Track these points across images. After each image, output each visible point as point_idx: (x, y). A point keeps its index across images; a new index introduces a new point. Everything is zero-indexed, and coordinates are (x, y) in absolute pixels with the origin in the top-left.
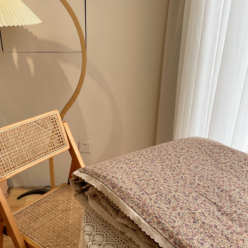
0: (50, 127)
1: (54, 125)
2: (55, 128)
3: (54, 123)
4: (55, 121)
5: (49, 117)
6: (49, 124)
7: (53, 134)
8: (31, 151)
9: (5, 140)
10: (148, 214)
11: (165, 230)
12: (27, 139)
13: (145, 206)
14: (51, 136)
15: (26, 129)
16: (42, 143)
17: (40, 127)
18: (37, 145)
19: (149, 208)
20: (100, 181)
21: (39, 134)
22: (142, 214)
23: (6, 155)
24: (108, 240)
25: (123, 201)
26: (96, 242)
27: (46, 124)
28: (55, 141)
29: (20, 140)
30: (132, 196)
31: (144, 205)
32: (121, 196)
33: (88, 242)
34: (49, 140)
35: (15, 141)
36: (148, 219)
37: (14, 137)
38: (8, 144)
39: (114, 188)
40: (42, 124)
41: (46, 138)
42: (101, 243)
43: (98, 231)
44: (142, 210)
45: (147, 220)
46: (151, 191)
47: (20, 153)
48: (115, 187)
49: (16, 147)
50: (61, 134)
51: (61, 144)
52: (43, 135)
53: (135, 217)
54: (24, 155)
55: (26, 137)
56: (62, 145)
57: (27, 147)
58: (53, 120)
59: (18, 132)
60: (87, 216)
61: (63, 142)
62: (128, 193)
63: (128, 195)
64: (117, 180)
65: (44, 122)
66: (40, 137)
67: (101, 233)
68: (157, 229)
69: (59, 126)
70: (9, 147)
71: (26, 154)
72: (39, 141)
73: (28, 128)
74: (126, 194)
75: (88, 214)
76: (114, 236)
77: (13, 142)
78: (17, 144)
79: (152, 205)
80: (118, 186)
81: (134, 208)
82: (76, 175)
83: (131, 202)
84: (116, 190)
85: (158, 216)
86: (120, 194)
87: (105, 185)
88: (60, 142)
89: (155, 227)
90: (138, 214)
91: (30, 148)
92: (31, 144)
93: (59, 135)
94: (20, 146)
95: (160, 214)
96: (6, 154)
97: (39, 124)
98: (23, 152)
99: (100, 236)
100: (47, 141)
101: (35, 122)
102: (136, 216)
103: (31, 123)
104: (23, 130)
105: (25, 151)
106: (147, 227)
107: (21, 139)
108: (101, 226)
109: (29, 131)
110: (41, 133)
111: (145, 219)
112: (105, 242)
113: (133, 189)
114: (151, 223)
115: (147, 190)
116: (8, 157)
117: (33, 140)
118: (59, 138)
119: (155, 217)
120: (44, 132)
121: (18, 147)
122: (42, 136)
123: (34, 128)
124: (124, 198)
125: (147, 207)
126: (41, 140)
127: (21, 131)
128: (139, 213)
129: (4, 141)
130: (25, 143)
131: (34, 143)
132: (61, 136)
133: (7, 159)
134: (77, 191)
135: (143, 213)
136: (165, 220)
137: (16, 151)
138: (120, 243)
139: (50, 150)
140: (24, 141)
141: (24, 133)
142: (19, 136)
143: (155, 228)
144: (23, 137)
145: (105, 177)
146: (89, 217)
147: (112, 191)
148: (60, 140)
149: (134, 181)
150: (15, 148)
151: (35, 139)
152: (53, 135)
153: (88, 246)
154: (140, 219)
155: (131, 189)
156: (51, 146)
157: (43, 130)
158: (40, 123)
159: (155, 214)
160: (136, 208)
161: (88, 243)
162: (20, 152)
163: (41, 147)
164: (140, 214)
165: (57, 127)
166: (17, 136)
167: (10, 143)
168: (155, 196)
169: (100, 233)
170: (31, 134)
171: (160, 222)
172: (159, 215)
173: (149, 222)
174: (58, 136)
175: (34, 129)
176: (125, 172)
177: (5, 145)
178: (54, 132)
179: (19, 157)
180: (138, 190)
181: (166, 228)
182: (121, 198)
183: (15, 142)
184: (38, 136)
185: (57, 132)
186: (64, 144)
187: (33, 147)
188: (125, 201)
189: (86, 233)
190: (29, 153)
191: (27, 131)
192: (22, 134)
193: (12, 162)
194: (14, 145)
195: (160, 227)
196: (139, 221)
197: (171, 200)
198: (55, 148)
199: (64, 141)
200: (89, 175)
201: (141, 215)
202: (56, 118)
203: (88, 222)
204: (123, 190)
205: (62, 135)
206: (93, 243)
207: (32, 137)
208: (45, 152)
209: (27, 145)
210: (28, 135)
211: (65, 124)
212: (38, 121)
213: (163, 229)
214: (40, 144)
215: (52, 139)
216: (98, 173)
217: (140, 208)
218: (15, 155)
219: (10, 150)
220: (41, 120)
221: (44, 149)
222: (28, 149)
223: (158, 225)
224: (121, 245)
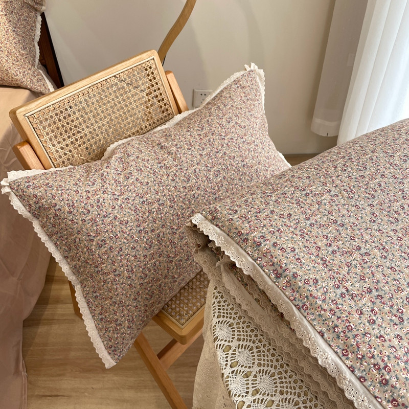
0: (143, 84)
1: (151, 80)
2: (153, 86)
3: (151, 77)
4: (153, 73)
5: (139, 67)
6: (140, 79)
7: (150, 98)
8: (113, 133)
9: (62, 118)
10: (359, 356)
11: (398, 405)
12: (103, 112)
13: (350, 335)
14: (146, 102)
15: (99, 93)
16: (131, 116)
17: (125, 86)
18: (123, 121)
19: (358, 339)
20: (248, 254)
21: (124, 100)
22: (344, 355)
23: (67, 145)
24: (262, 362)
25: (301, 312)
26: (240, 368)
27: (136, 80)
28: (153, 110)
29: (91, 115)
30: (319, 303)
31: (347, 330)
32: (294, 299)
33: (224, 367)
34: (143, 110)
35: (82, 116)
36: (359, 370)
37: (79, 111)
38: (68, 124)
39: (278, 276)
40: (128, 80)
41: (137, 106)
42: (249, 370)
43: (242, 337)
44: (345, 343)
45: (357, 372)
46: (357, 285)
47: (93, 138)
48: (281, 274)
49: (84, 127)
50: (163, 96)
51: (165, 114)
52: (132, 101)
53: (330, 361)
54: (100, 140)
55: (100, 107)
56: (165, 116)
57: (103, 125)
58: (148, 71)
59: (85, 100)
60: (218, 300)
61: (167, 110)
62: (311, 295)
63: (310, 298)
64: (285, 254)
65: (131, 75)
66: (126, 106)
67: (248, 343)
68: (380, 400)
69: (160, 82)
70: (71, 129)
71: (104, 138)
72: (124, 113)
73: (103, 91)
74: (307, 297)
75: (221, 294)
76: (272, 351)
77: (77, 119)
78: (85, 122)
79: (364, 329)
80: (287, 273)
81: (326, 336)
82: (197, 224)
83: (317, 317)
84: (283, 281)
85: (382, 365)
86: (293, 296)
87: (259, 265)
88: (163, 112)
89: (376, 394)
90: (336, 353)
91: (110, 128)
92: (111, 120)
93: (159, 98)
94: (92, 124)
95: (386, 359)
96: (68, 142)
97: (122, 80)
98: (97, 135)
99: (246, 352)
100: (139, 112)
101: (115, 76)
102: (332, 360)
103: (109, 80)
104: (94, 96)
105: (102, 133)
106: (357, 389)
107: (91, 111)
108: (246, 325)
109: (106, 96)
110: (128, 98)
111: (352, 370)
112: (256, 368)
113: (320, 282)
114: (365, 380)
115: (348, 284)
116: (72, 148)
117: (114, 112)
118: (161, 104)
119: (375, 365)
120: (132, 96)
121: (87, 127)
122: (131, 103)
123: (115, 88)
124: (303, 307)
125: (356, 336)
126: (129, 111)
127: (90, 98)
128: (339, 351)
129: (60, 120)
130: (101, 119)
131: (116, 118)
132: (163, 99)
133: (70, 151)
134: (199, 246)
135: (347, 351)
136: (397, 377)
137: (86, 135)
138: (284, 369)
139: (146, 127)
140: (98, 114)
141: (97, 101)
142: (88, 106)
143: (376, 397)
144: (96, 109)
145: (259, 244)
146: (222, 303)
147: (275, 283)
148: (163, 108)
149: (320, 255)
150: (83, 129)
151: (118, 110)
152: (149, 100)
153: (225, 376)
154: (341, 367)
155: (316, 282)
156: (148, 120)
157: (130, 91)
158: (125, 79)
159: (373, 357)
160: (331, 336)
161: (224, 370)
162: (93, 135)
163: (129, 124)
164: (341, 355)
165: (157, 84)
166: (84, 108)
167: (72, 121)
168: (367, 301)
169: (245, 343)
170: (109, 102)
171: (387, 381)
172: (383, 361)
173: (361, 377)
174: (159, 101)
175: (115, 92)
176: (299, 229)
177: (63, 126)
178: (151, 93)
179: (91, 146)
180: (331, 284)
181: (400, 400)
182: (295, 306)
183: (81, 119)
184: (123, 103)
185: (157, 93)
186: (169, 114)
187: (115, 125)
188: (305, 314)
189: (219, 343)
190: (109, 136)
191: (102, 96)
192: (93, 103)
193: (81, 156)
194: (80, 124)
195: (387, 396)
196: (339, 371)
197: (402, 313)
198: (154, 123)
199: (169, 109)
200: (224, 231)
201: (343, 358)
202: (153, 67)
203: (222, 314)
204: (300, 284)
205: (166, 98)
206: (233, 369)
207: (111, 107)
208: (138, 131)
209: (104, 123)
210: (104, 104)
211: (171, 76)
212: (121, 74)
213: (394, 400)
214: (127, 118)
215: (147, 108)
216: (243, 231)
217: (338, 337)
218: (84, 143)
219: (74, 134)
220: (127, 72)
221: (135, 126)
222: (106, 130)
223: (382, 389)
224: (288, 374)
